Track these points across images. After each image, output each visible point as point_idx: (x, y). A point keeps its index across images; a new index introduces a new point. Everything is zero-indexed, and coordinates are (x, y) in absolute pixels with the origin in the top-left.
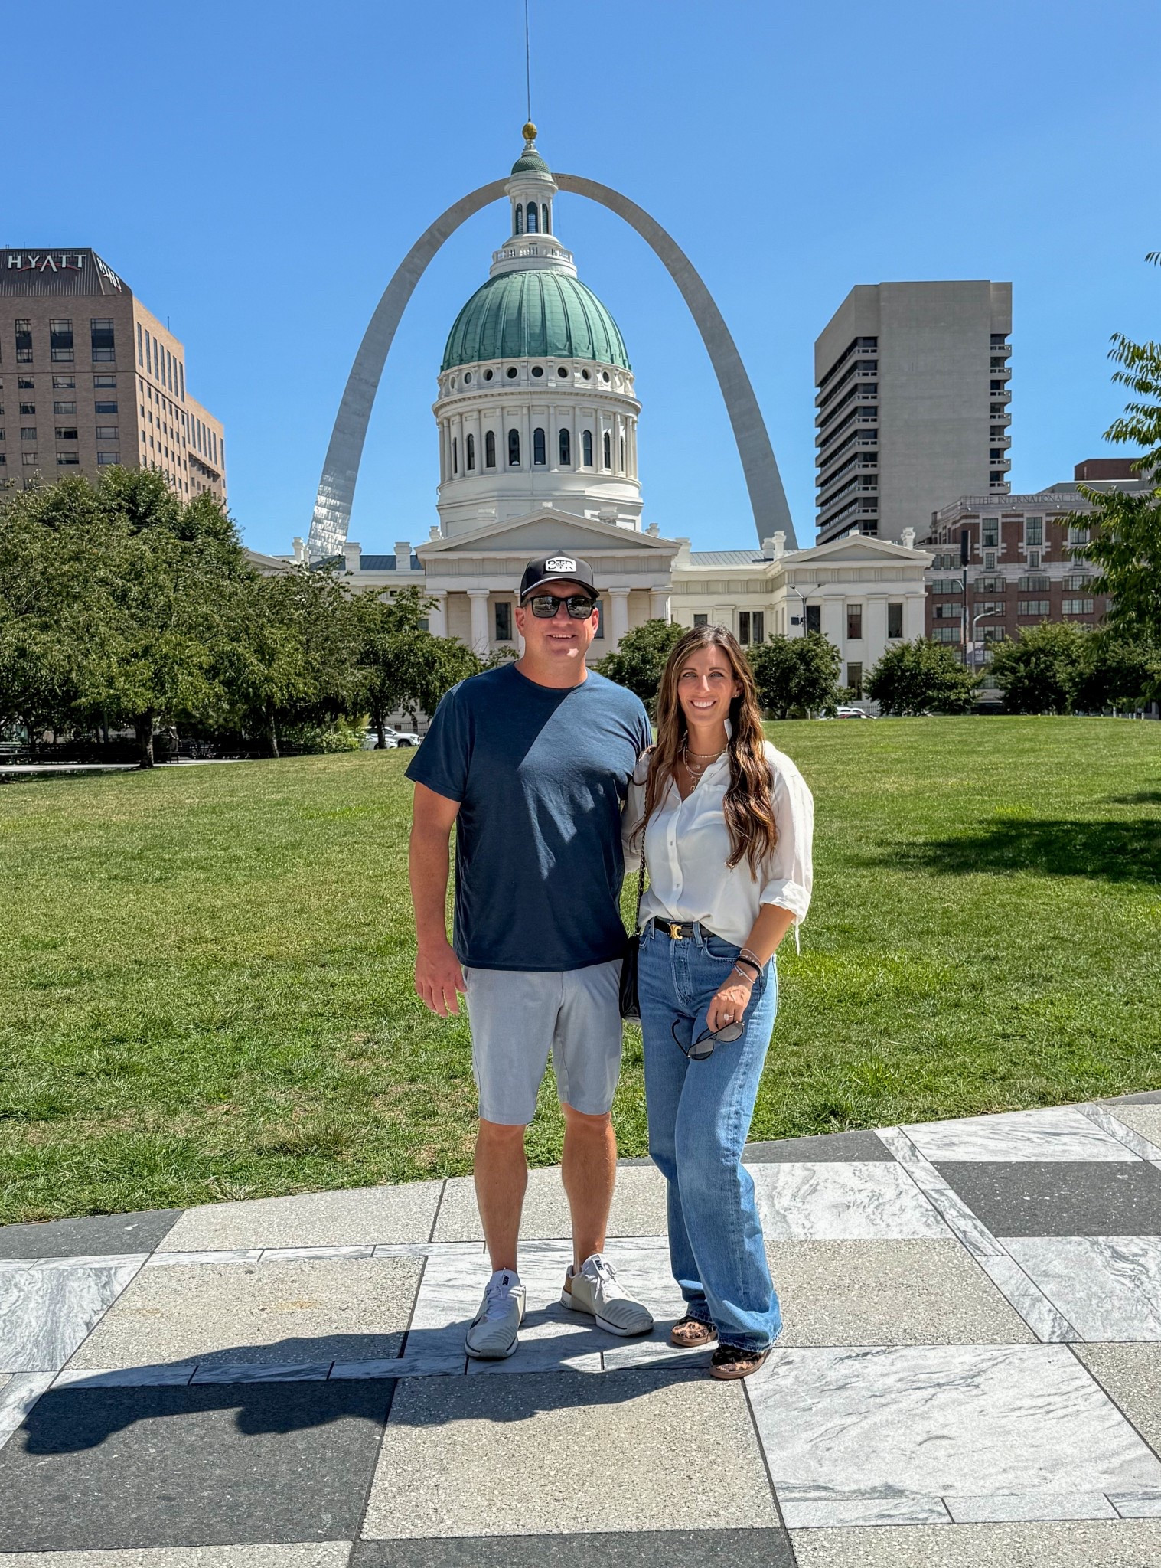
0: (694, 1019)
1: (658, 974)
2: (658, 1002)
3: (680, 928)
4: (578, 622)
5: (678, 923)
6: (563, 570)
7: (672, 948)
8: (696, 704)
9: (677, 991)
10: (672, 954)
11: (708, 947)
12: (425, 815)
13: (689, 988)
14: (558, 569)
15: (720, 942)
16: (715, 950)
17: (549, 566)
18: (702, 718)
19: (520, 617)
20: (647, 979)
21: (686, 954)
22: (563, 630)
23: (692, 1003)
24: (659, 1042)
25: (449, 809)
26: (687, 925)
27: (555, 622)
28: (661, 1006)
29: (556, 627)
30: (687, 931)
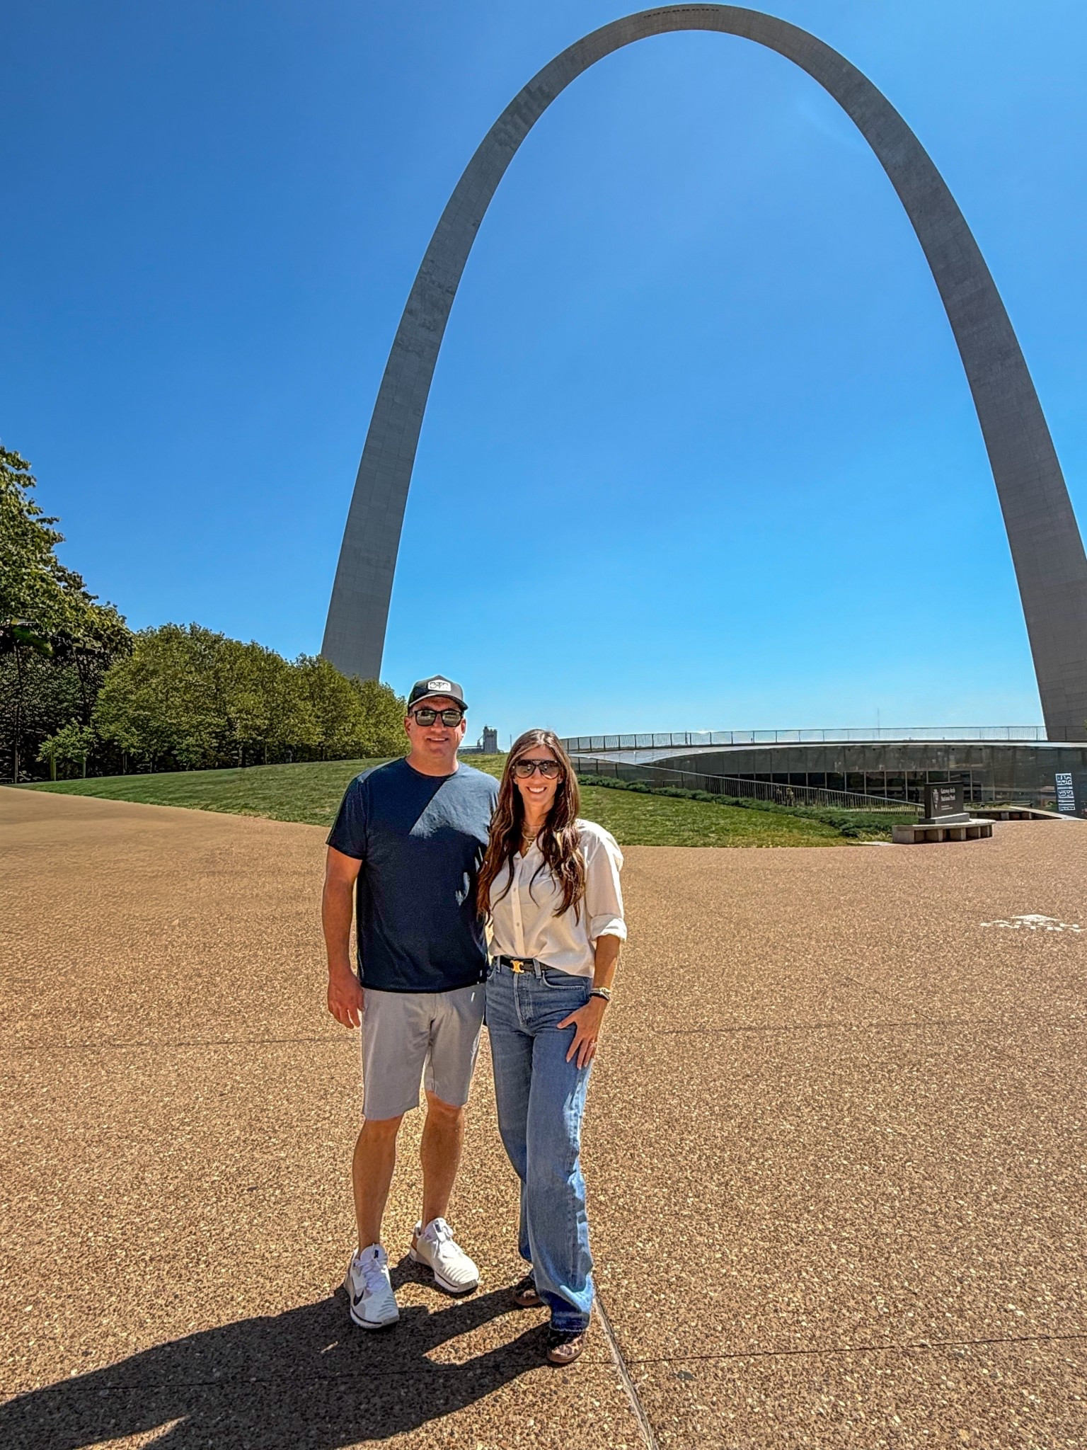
0: (532, 1039)
1: (504, 1000)
2: (502, 1024)
3: (522, 964)
4: (450, 729)
5: (520, 960)
6: (441, 689)
7: (515, 979)
8: (532, 790)
9: (519, 1014)
10: (515, 985)
11: (546, 978)
12: (334, 871)
13: (529, 1012)
14: (437, 689)
15: (555, 973)
16: (551, 980)
17: (430, 686)
18: (535, 800)
19: (407, 724)
20: (494, 1005)
21: (527, 984)
22: (439, 735)
23: (532, 1024)
24: (503, 1057)
25: (352, 866)
26: (529, 962)
27: (433, 729)
28: (505, 1027)
29: (433, 733)
30: (528, 966)
